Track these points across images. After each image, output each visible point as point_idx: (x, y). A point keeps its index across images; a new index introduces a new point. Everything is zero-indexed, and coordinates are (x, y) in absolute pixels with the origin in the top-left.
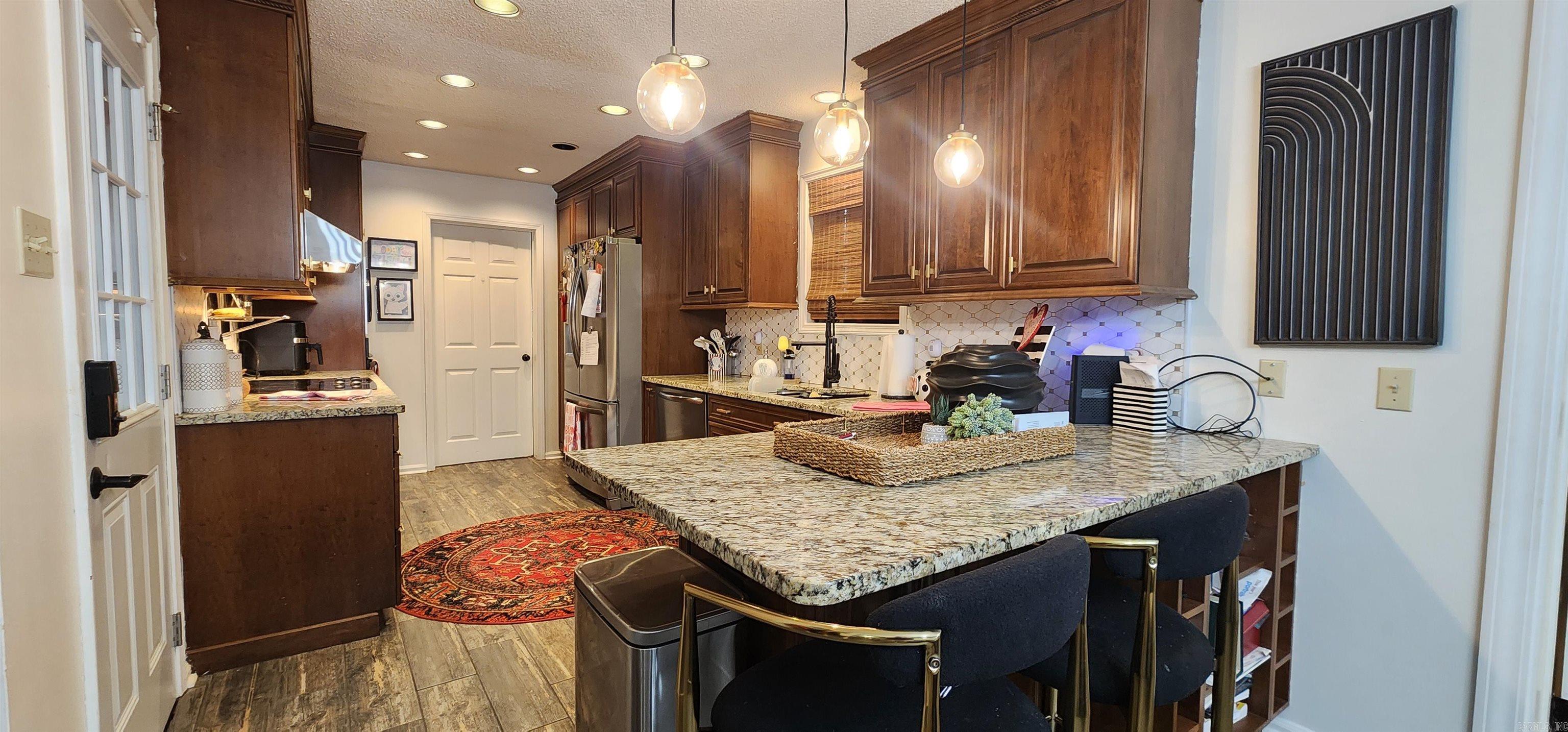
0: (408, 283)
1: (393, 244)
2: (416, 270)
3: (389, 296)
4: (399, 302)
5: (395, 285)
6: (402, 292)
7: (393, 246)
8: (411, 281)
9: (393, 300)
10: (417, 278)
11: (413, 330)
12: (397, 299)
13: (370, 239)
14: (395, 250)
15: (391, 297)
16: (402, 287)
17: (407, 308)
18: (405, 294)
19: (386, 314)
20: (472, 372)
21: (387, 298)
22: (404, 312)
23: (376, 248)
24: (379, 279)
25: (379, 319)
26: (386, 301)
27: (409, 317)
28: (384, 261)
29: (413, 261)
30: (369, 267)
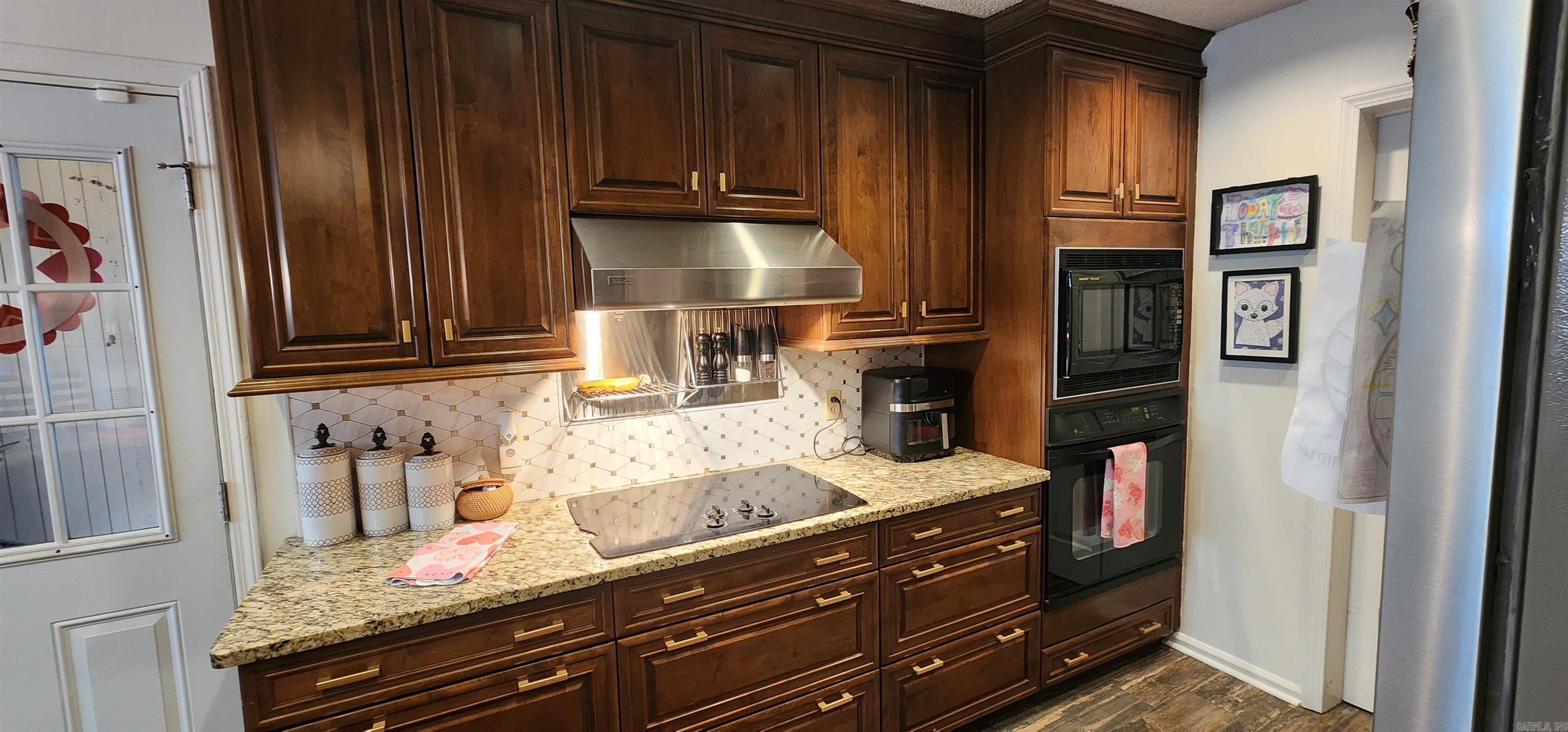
0: (1289, 277)
1: (1263, 195)
2: (1310, 244)
3: (1245, 308)
4: (1266, 320)
5: (1260, 285)
6: (1273, 299)
7: (1263, 200)
8: (1295, 273)
9: (1254, 316)
10: (1312, 264)
11: (1295, 384)
12: (1263, 315)
13: (1219, 192)
14: (1266, 207)
15: (1250, 311)
16: (1273, 288)
17: (1280, 335)
18: (1279, 303)
19: (1237, 346)
21: (1241, 313)
22: (1275, 343)
23: (1229, 211)
24: (1226, 275)
25: (1224, 356)
26: (1238, 319)
27: (1284, 353)
28: (1244, 234)
29: (1304, 225)
30: (1215, 251)
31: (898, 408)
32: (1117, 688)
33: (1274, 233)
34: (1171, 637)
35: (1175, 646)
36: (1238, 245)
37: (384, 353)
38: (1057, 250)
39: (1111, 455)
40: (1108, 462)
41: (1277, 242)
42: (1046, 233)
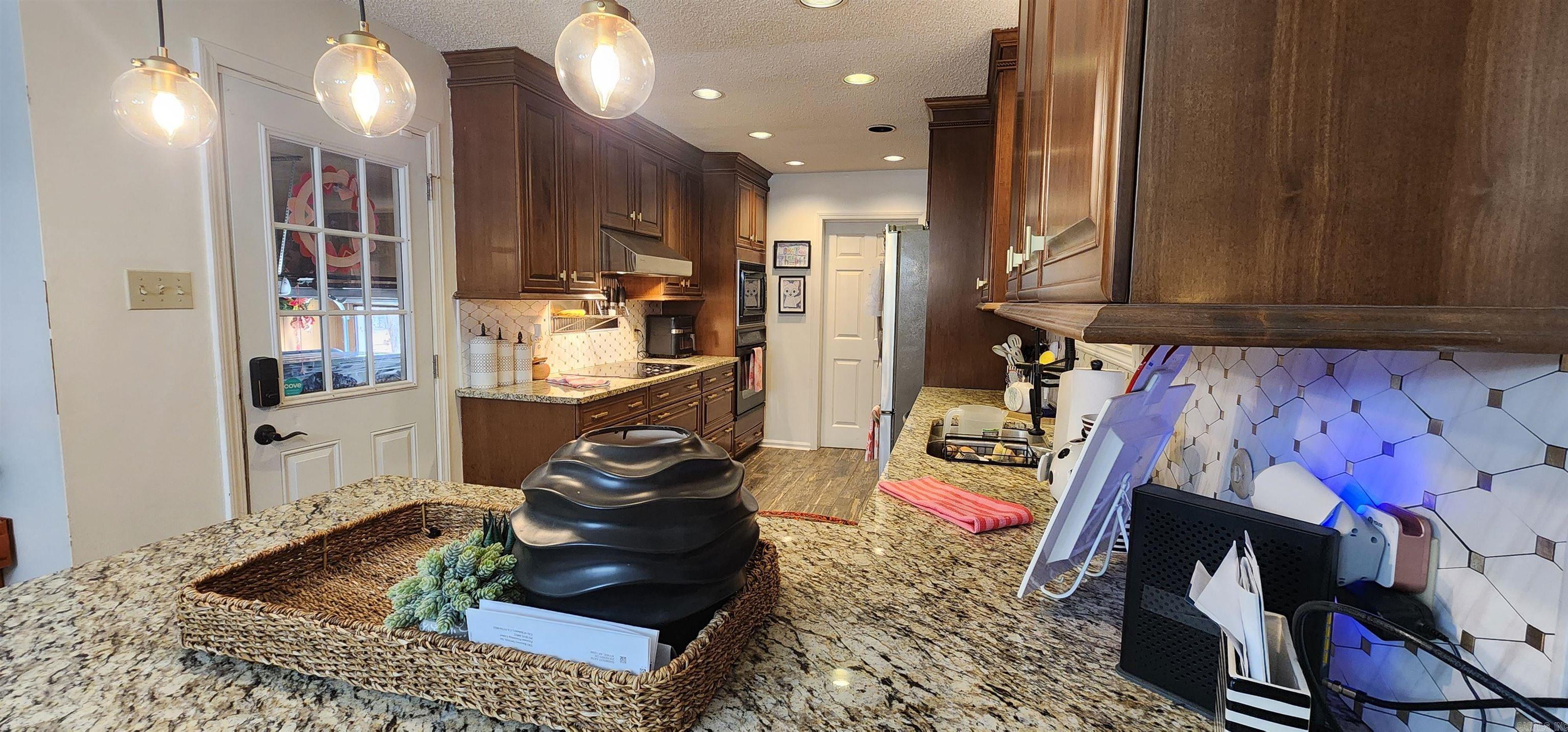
0: (802, 279)
1: (793, 245)
2: (809, 267)
3: (787, 291)
4: (794, 296)
5: (792, 282)
6: (797, 288)
7: (793, 247)
8: (804, 277)
9: (790, 295)
10: (810, 274)
11: (805, 322)
12: (793, 294)
13: (776, 242)
14: (793, 250)
15: (789, 293)
16: (797, 284)
17: (799, 302)
18: (799, 290)
19: (785, 307)
20: (856, 363)
21: (786, 293)
22: (798, 306)
23: (780, 250)
24: (780, 277)
25: (780, 312)
26: (785, 296)
27: (802, 310)
28: (786, 261)
29: (807, 259)
30: (775, 267)
31: (674, 331)
32: (752, 459)
33: (797, 262)
34: (760, 442)
35: (763, 445)
36: (783, 265)
37: (549, 284)
38: (739, 261)
39: (753, 352)
40: (752, 355)
41: (798, 265)
42: (735, 253)
